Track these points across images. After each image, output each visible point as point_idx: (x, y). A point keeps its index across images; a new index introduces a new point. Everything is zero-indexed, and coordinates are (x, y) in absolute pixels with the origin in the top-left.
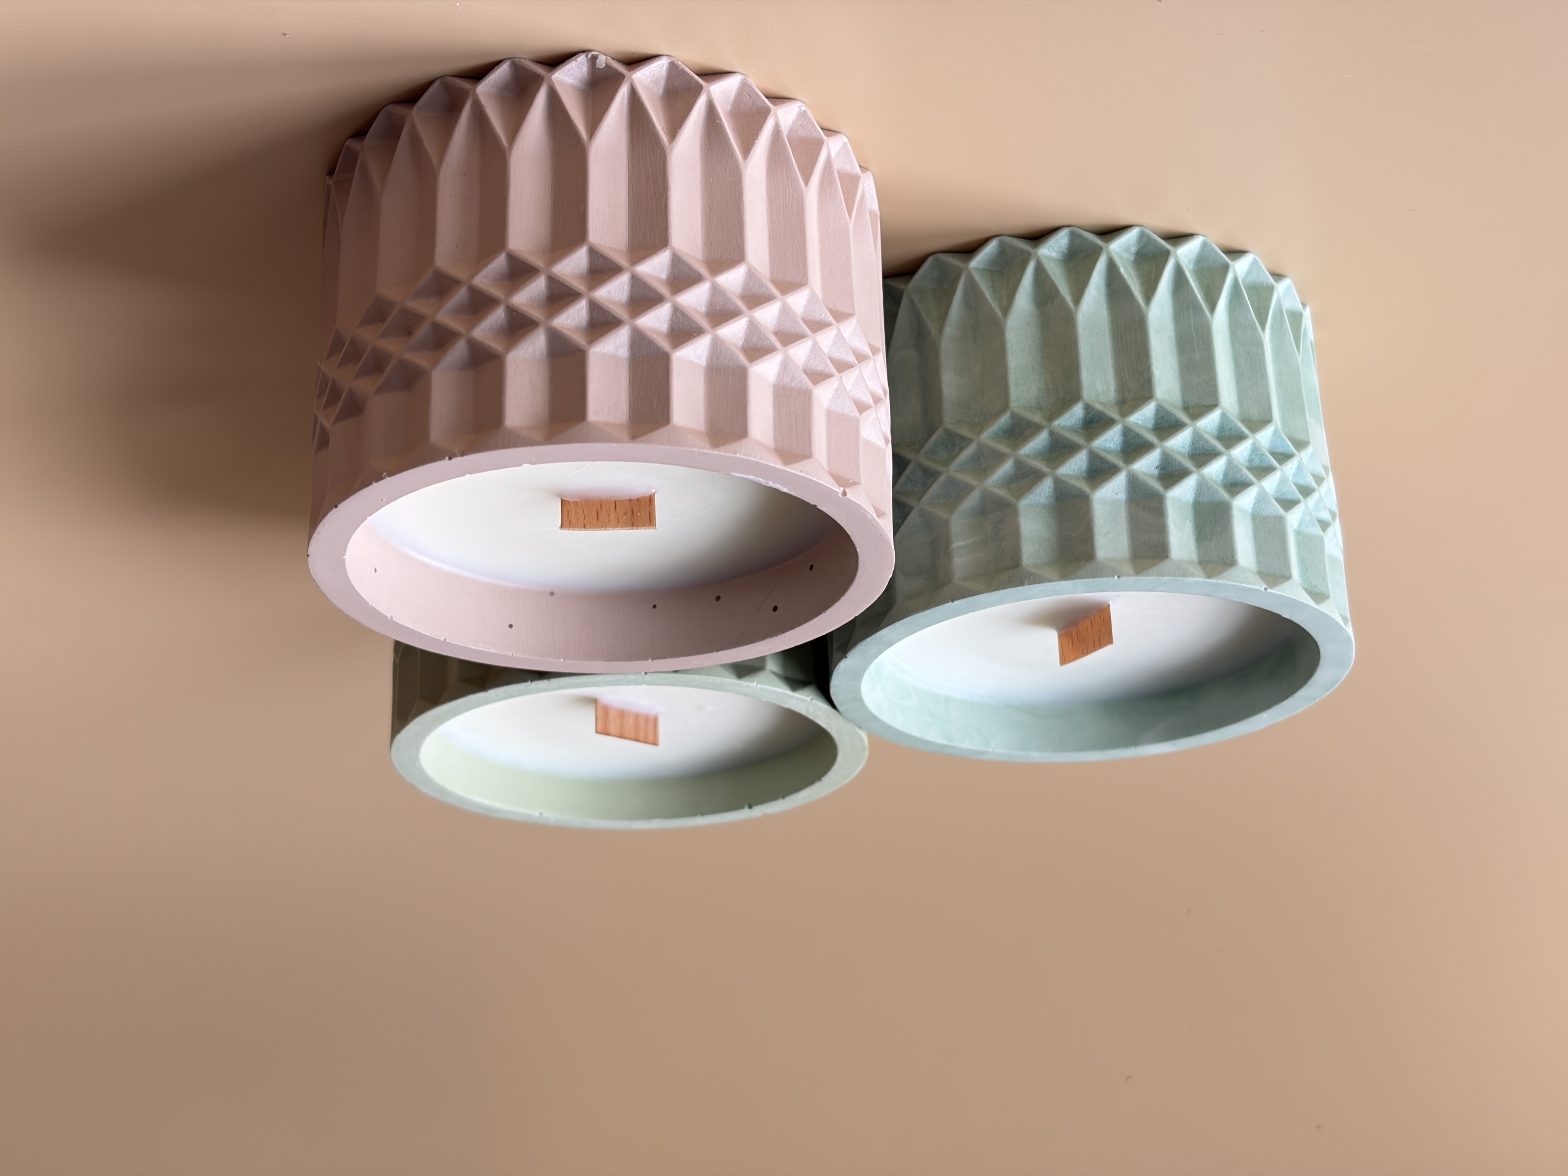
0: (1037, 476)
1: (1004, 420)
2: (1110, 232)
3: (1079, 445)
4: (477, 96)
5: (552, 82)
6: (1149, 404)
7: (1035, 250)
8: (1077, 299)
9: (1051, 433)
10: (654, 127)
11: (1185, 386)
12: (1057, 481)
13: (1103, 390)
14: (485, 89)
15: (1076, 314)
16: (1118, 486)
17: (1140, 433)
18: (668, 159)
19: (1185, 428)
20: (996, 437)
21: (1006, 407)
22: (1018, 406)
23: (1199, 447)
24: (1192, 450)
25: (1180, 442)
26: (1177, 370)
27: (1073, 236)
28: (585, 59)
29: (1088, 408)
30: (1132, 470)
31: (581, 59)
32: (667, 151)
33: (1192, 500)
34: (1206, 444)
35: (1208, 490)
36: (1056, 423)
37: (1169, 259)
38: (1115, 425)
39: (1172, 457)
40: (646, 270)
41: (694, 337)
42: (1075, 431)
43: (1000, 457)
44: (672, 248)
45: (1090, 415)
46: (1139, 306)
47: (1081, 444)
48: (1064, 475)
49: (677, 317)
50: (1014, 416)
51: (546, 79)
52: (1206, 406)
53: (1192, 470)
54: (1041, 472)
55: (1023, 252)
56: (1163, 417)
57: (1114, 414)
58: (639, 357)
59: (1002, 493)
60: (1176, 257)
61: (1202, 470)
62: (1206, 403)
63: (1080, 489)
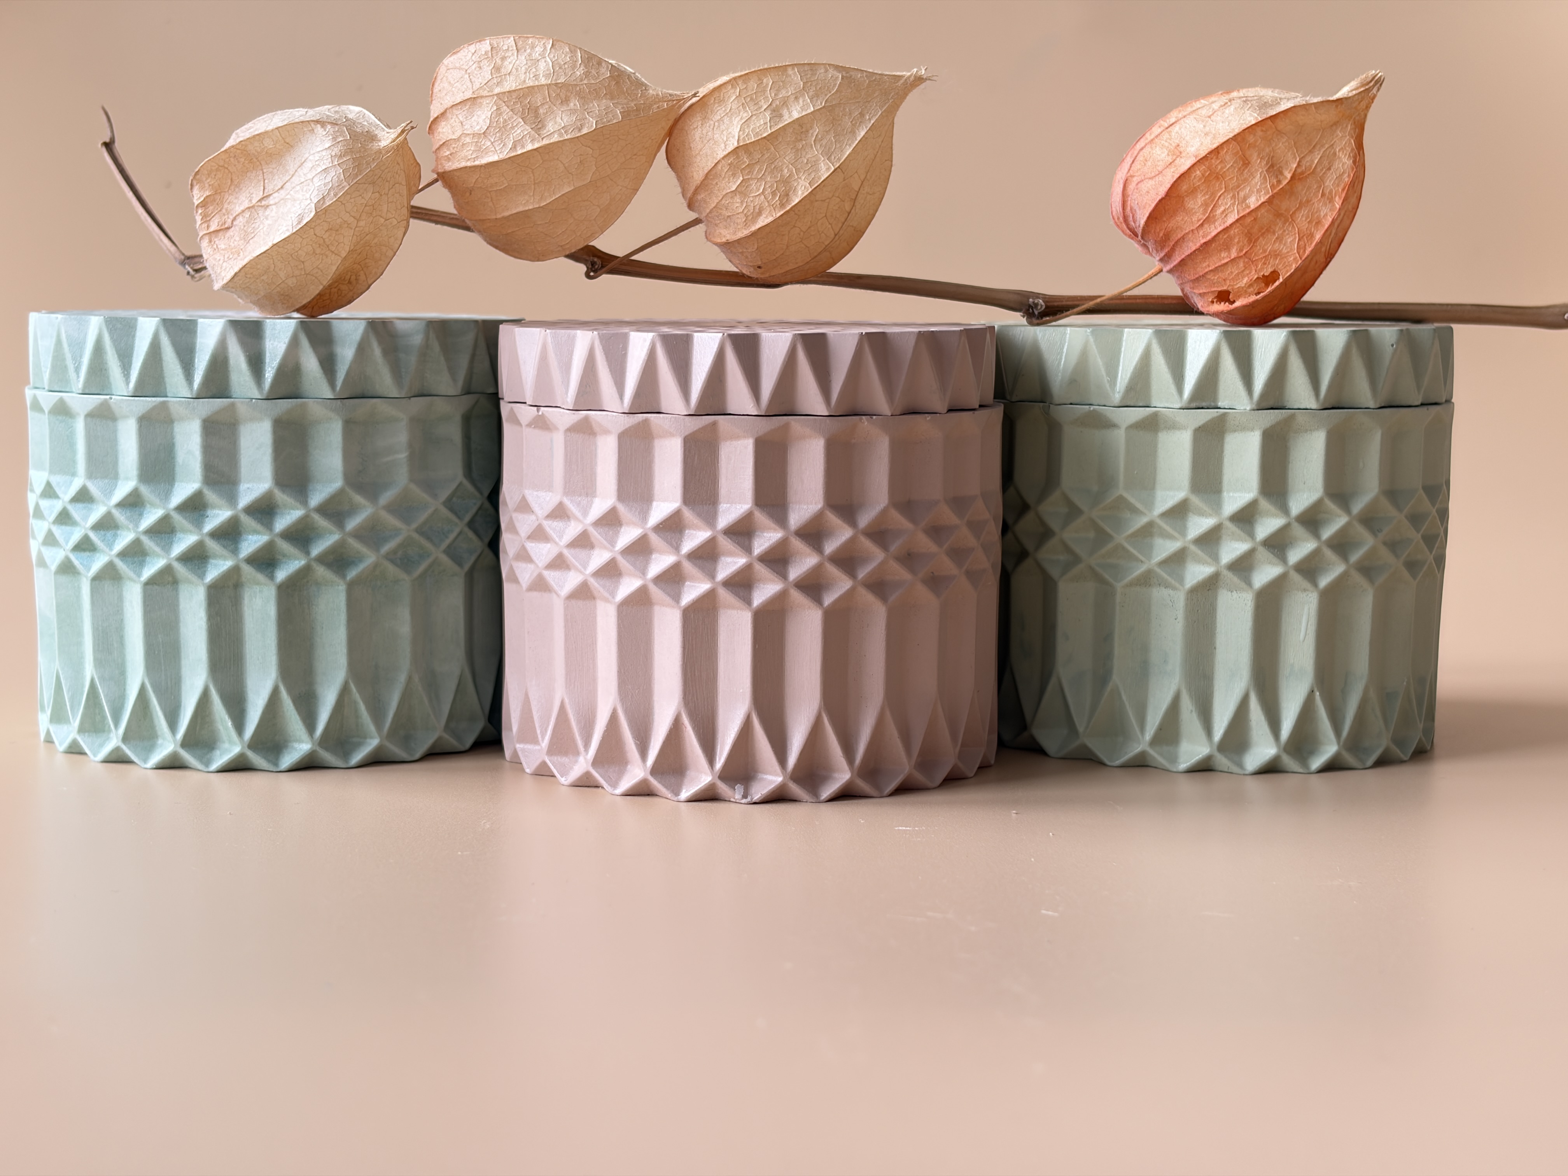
0: (324, 509)
1: (352, 574)
2: (239, 766)
3: (282, 538)
4: (850, 769)
5: (783, 773)
6: (211, 580)
7: (314, 748)
8: (275, 693)
9: (308, 553)
10: (694, 729)
11: (173, 608)
12: (304, 502)
13: (256, 598)
14: (842, 776)
15: (277, 678)
16: (246, 495)
17: (223, 548)
18: (682, 697)
19: (178, 556)
20: (360, 558)
21: (351, 587)
22: (338, 586)
23: (165, 540)
24: (172, 538)
25: (185, 542)
26: (181, 625)
27: (276, 764)
28: (753, 796)
29: (272, 577)
30: (232, 510)
31: (757, 797)
32: (682, 705)
33: (176, 486)
34: (159, 542)
35: (159, 494)
36: (303, 562)
37: (182, 738)
38: (245, 558)
39: (193, 525)
40: (702, 585)
41: (661, 523)
42: (284, 556)
43: (359, 534)
44: (680, 607)
45: (269, 570)
46: (215, 685)
47: (280, 539)
48: (298, 509)
49: (677, 543)
50: (343, 576)
51: (788, 777)
52: (156, 584)
53: (174, 512)
54: (319, 513)
55: (327, 749)
56: (198, 568)
57: (247, 570)
58: (710, 504)
59: (358, 499)
60: (175, 741)
61: (164, 513)
62: (156, 587)
63: (284, 492)
